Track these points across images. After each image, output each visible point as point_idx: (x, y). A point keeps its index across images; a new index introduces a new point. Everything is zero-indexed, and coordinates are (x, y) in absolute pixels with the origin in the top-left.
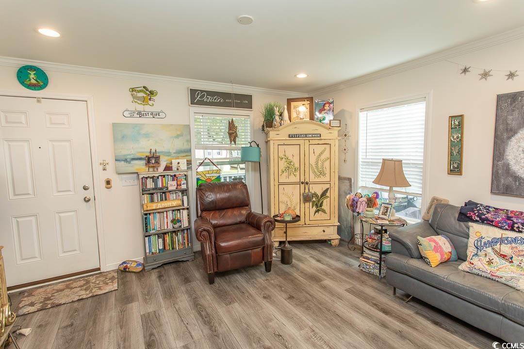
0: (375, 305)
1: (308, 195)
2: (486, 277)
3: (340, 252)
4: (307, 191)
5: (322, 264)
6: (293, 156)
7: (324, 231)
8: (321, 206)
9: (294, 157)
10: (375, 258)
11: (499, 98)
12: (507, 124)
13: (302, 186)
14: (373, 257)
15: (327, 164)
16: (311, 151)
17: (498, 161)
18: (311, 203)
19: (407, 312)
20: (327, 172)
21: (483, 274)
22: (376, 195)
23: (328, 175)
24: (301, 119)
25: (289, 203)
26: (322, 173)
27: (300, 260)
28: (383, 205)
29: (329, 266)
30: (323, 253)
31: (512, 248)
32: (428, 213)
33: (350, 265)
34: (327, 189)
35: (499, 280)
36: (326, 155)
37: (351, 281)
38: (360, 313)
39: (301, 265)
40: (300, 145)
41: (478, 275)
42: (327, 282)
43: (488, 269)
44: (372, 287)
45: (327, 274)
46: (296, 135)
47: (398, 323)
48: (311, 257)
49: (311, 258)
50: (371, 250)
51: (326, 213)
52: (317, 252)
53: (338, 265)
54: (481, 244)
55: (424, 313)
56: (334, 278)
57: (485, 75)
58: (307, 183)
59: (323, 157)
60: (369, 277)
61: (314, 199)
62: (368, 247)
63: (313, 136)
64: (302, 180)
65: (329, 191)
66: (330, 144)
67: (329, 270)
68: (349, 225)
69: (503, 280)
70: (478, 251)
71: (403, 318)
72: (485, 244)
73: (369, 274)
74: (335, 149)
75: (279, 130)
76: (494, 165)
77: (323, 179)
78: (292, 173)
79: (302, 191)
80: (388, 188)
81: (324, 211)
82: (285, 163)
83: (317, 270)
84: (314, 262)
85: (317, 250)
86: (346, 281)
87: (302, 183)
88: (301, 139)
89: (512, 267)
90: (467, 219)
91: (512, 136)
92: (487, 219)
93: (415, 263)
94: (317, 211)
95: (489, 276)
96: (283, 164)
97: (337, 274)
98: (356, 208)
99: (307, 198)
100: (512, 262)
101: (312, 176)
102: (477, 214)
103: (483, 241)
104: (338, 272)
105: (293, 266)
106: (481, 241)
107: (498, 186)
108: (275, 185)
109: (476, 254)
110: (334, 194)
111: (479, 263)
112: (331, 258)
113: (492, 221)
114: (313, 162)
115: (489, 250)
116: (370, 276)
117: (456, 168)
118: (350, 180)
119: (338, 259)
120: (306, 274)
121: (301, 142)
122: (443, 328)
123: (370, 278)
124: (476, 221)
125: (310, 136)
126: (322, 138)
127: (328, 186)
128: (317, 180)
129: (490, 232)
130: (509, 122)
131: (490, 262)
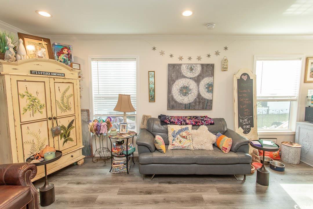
0: (141, 192)
1: (57, 129)
2: (180, 149)
3: (89, 167)
4: (55, 125)
5: (84, 184)
6: (37, 93)
7: (72, 156)
8: (68, 136)
9: (39, 95)
10: (123, 161)
11: (169, 65)
12: (172, 78)
13: (50, 122)
14: (121, 161)
15: (71, 100)
16: (57, 89)
17: (169, 94)
18: (59, 137)
19: (155, 185)
20: (72, 106)
21: (179, 148)
22: (109, 119)
23: (73, 109)
24: (39, 57)
25: (36, 141)
26: (68, 108)
27: (61, 192)
28: (121, 125)
29: (91, 183)
30: (78, 175)
31: (186, 132)
32: (143, 124)
33: (104, 174)
34: (73, 120)
35: (185, 148)
36: (70, 92)
37: (115, 186)
38: (140, 204)
39: (66, 196)
40: (44, 82)
41: (177, 149)
42: (101, 197)
43: (180, 145)
44: (129, 181)
45: (95, 191)
46: (40, 72)
47: (159, 195)
48: (69, 183)
49: (69, 185)
50: (121, 157)
51: (73, 141)
52: (71, 176)
53: (96, 178)
54: (175, 134)
55: (162, 181)
56: (102, 191)
57: (162, 53)
58: (55, 118)
59: (67, 94)
60: (121, 176)
61: (62, 132)
62: (117, 156)
63: (58, 75)
64: (49, 116)
65: (74, 122)
66: (73, 83)
67: (94, 186)
68: (88, 145)
69: (186, 148)
70: (174, 138)
71: (158, 190)
72: (176, 134)
73: (120, 174)
74: (77, 87)
75: (17, 65)
76: (168, 97)
77: (68, 113)
78: (37, 111)
79: (50, 127)
80: (123, 113)
81: (71, 140)
82: (28, 101)
83: (84, 192)
84: (75, 186)
85: (69, 174)
86: (112, 188)
87: (50, 119)
88: (46, 77)
89: (188, 141)
90: (164, 124)
91: (174, 83)
92: (172, 122)
93: (156, 155)
94: (66, 141)
95: (181, 148)
96: (25, 102)
97: (103, 186)
98: (100, 130)
99: (55, 133)
100: (187, 139)
101: (59, 111)
102: (168, 120)
103: (175, 132)
104: (100, 184)
105: (59, 202)
106: (174, 133)
107: (170, 106)
108: (15, 126)
109: (174, 140)
110: (78, 123)
111: (177, 144)
112: (86, 176)
113: (175, 123)
114: (59, 98)
115: (178, 136)
116: (122, 174)
117: (152, 99)
118: (88, 111)
119: (93, 174)
120: (78, 202)
121: (46, 80)
122: (173, 183)
123: (123, 176)
124: (169, 124)
125: (55, 74)
126: (66, 77)
127: (73, 118)
128: (64, 114)
129: (177, 128)
130: (173, 77)
131: (180, 142)
